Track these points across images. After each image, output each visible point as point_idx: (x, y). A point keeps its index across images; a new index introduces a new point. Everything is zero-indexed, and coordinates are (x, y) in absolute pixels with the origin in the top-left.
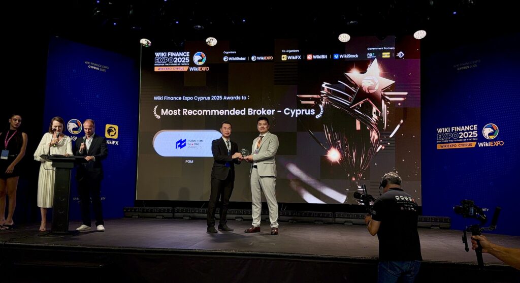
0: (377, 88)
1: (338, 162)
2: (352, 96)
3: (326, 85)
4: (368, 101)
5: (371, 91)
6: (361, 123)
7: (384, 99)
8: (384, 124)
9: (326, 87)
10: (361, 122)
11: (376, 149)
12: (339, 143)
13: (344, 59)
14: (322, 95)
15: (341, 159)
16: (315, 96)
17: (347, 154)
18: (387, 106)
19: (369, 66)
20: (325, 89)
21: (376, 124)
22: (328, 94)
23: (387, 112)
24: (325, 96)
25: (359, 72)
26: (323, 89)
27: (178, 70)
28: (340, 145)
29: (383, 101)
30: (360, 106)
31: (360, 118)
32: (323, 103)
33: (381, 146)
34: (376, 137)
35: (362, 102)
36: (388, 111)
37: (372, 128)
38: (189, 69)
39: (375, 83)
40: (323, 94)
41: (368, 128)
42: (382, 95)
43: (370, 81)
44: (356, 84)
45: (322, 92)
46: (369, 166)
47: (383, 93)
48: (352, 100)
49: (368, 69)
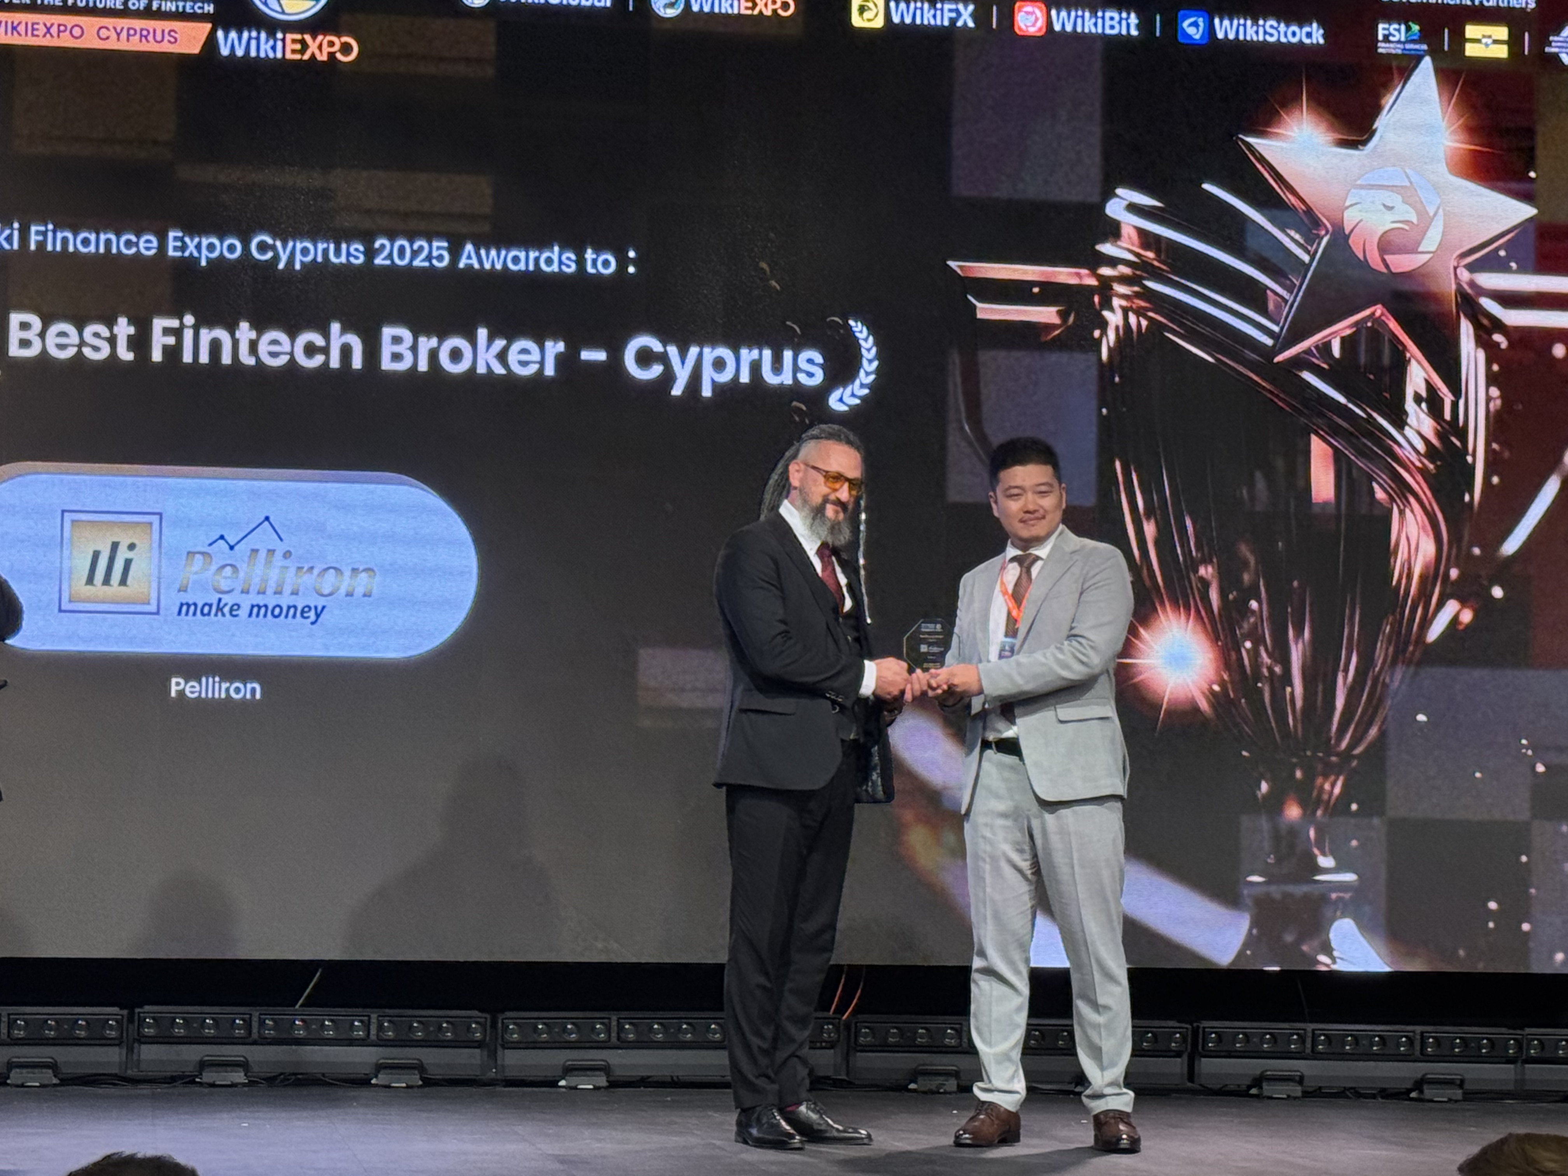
0: (1431, 242)
1: (1204, 705)
2: (1290, 289)
3: (1133, 208)
4: (1378, 321)
5: (1401, 263)
6: (1338, 457)
7: (1476, 314)
8: (1473, 467)
9: (1130, 222)
10: (1336, 451)
11: (1426, 623)
12: (1205, 584)
13: (1239, 48)
14: (1106, 271)
15: (1222, 683)
16: (1064, 275)
17: (1254, 654)
18: (1489, 363)
19: (1388, 101)
20: (1127, 231)
21: (1423, 471)
22: (1142, 269)
23: (1489, 399)
24: (1123, 280)
25: (1330, 137)
26: (1113, 231)
27: (135, 45)
28: (1214, 595)
29: (1466, 329)
30: (1336, 351)
31: (1335, 431)
32: (1114, 318)
33: (1452, 607)
34: (1427, 549)
35: (1344, 327)
36: (1495, 392)
37: (1403, 489)
38: (211, 42)
39: (1421, 213)
40: (1113, 262)
41: (1380, 494)
42: (1460, 291)
43: (1395, 199)
44: (1309, 211)
45: (1107, 248)
46: (1382, 733)
47: (1465, 275)
48: (1288, 314)
49: (1381, 123)
